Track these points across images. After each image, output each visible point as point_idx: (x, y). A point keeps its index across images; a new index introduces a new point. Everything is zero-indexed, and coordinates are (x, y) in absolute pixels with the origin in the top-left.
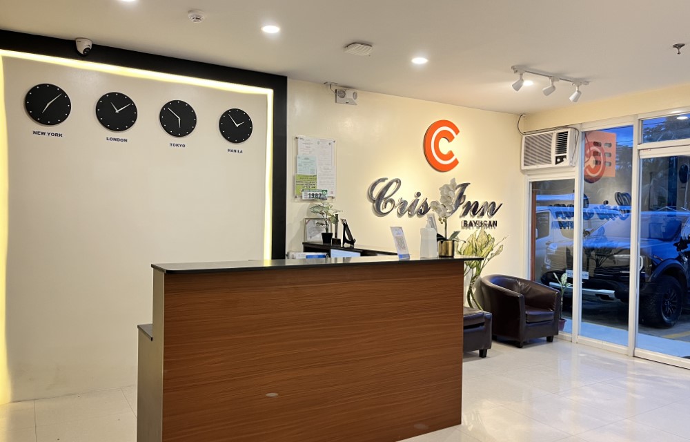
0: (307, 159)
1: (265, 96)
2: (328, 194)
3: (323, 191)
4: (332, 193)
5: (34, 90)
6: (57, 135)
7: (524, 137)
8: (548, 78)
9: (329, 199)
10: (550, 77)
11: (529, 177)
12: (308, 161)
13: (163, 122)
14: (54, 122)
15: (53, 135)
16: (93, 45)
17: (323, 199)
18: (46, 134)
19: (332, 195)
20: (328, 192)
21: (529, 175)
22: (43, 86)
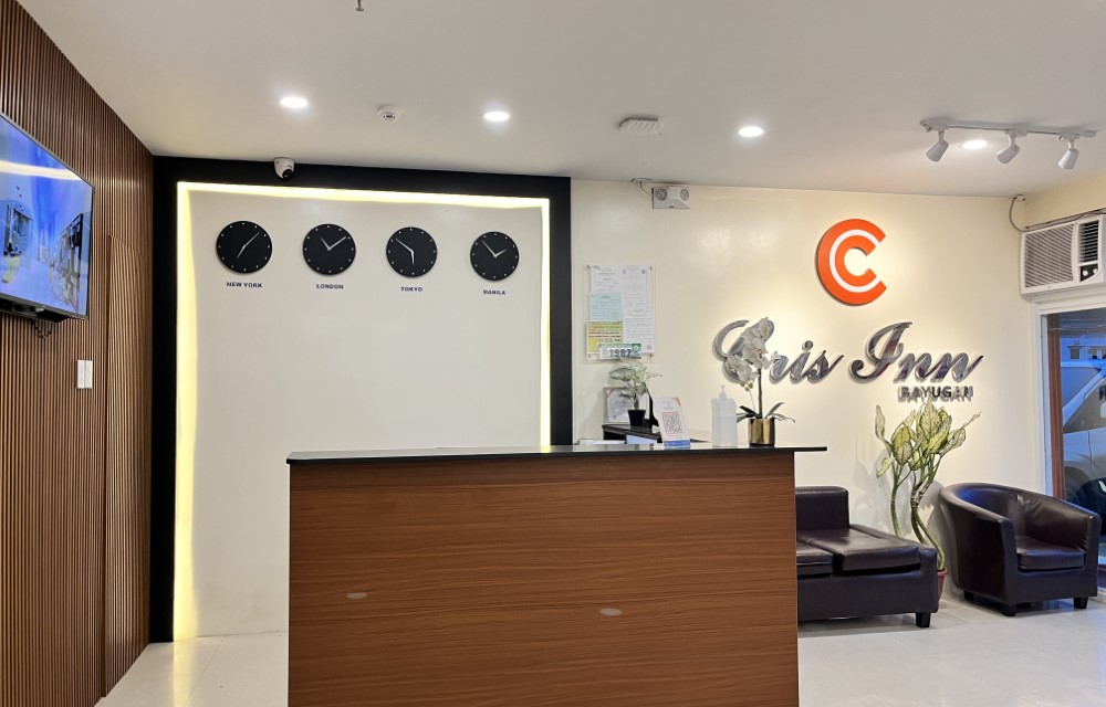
0: (605, 297)
1: (538, 210)
2: (644, 350)
3: (633, 345)
4: (649, 347)
5: (226, 230)
6: (255, 285)
7: (1024, 235)
8: (1003, 133)
9: (644, 357)
10: (1007, 130)
11: (1039, 307)
12: (607, 300)
13: (390, 257)
14: (251, 270)
15: (251, 285)
16: (296, 165)
17: (634, 358)
18: (243, 285)
19: (650, 351)
20: (642, 347)
21: (1039, 303)
22: (237, 225)
